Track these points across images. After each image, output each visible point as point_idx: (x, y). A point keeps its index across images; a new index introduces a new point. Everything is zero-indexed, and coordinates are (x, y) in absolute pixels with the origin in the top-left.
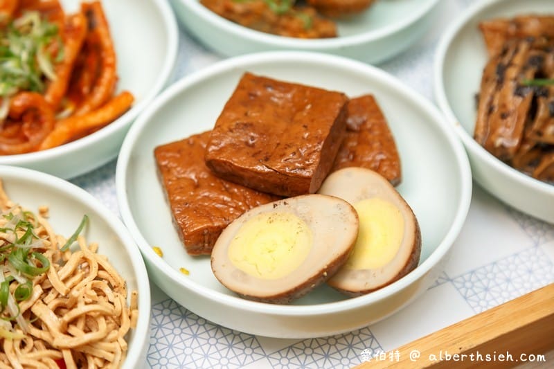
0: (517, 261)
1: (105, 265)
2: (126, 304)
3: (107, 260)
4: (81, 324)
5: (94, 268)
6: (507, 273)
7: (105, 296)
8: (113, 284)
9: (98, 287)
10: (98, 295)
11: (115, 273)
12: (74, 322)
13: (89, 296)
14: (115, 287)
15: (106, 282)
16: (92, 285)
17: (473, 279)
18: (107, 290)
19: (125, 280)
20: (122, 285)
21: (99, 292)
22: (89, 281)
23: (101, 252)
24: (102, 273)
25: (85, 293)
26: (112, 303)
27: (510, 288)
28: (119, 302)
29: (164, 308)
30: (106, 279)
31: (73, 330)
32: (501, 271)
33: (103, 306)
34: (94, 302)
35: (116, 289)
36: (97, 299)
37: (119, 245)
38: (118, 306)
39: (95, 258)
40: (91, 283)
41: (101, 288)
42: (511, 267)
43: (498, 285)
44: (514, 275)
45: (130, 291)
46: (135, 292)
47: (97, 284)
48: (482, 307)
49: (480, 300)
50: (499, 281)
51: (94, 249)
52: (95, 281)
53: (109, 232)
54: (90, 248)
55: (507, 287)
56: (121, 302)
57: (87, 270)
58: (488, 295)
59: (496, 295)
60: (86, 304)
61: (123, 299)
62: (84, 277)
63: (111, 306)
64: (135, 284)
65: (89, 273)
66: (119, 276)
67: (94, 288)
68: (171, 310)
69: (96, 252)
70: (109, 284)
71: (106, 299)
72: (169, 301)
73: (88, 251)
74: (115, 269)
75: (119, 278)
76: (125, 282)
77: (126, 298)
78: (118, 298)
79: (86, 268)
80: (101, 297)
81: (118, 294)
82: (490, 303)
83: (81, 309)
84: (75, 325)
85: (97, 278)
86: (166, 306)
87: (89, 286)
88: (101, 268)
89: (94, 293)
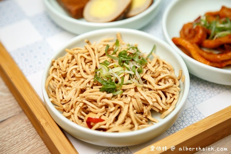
4: (163, 81)
8: (169, 69)
12: (160, 81)
24: (165, 65)
31: (160, 83)
62: (158, 66)
83: (162, 76)
84: (161, 82)
88: (164, 63)
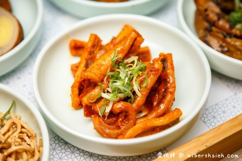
0: (227, 102)
1: (25, 126)
2: (37, 145)
3: (26, 123)
5: (19, 128)
6: (223, 108)
7: (25, 141)
9: (21, 137)
10: (22, 141)
11: (30, 130)
13: (17, 142)
14: (30, 136)
15: (26, 134)
16: (19, 136)
17: (217, 108)
18: (26, 138)
19: (35, 133)
20: (34, 135)
21: (22, 139)
22: (16, 134)
23: (22, 119)
25: (15, 140)
26: (29, 145)
27: (226, 116)
28: (33, 144)
29: (56, 140)
30: (25, 133)
32: (220, 108)
33: (25, 146)
34: (20, 145)
35: (31, 138)
36: (21, 143)
37: (32, 115)
38: (33, 146)
39: (19, 122)
40: (18, 135)
41: (23, 137)
42: (225, 105)
43: (219, 115)
44: (226, 109)
45: (38, 138)
46: (41, 138)
47: (21, 135)
48: (213, 126)
49: (212, 123)
50: (219, 113)
51: (18, 118)
52: (20, 134)
53: (26, 109)
54: (16, 117)
55: (224, 115)
56: (34, 144)
57: (15, 129)
58: (215, 120)
59: (219, 120)
60: (16, 145)
61: (35, 142)
63: (28, 146)
64: (41, 134)
65: (16, 130)
66: (32, 131)
67: (19, 138)
68: (59, 141)
69: (20, 119)
70: (27, 135)
71: (26, 143)
72: (58, 137)
73: (16, 119)
74: (30, 127)
75: (32, 132)
76: (36, 134)
77: (36, 142)
78: (32, 142)
79: (15, 127)
80: (24, 142)
81: (32, 140)
82: (216, 124)
85: (21, 132)
86: (56, 139)
87: (17, 136)
89: (19, 140)
